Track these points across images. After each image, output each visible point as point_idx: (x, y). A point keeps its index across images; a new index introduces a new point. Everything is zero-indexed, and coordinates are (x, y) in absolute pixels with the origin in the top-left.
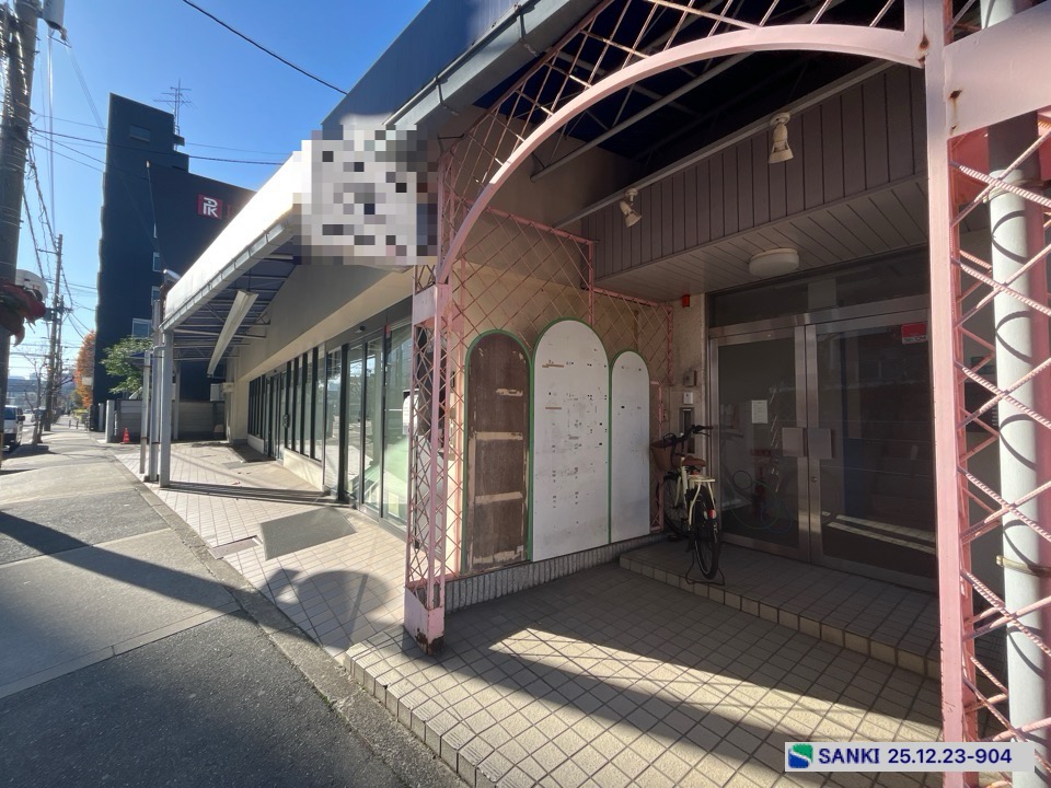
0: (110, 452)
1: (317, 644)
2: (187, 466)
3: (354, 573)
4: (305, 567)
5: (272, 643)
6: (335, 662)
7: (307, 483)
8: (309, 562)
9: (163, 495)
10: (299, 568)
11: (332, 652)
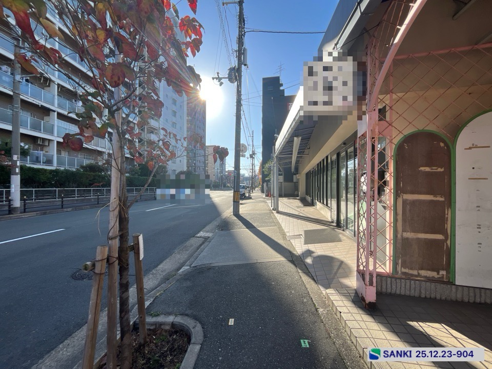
0: (265, 200)
1: (316, 283)
2: (285, 206)
3: (337, 259)
4: (318, 251)
5: (300, 276)
6: (322, 293)
7: (325, 217)
8: (320, 249)
9: (277, 215)
10: (315, 251)
11: (322, 289)
